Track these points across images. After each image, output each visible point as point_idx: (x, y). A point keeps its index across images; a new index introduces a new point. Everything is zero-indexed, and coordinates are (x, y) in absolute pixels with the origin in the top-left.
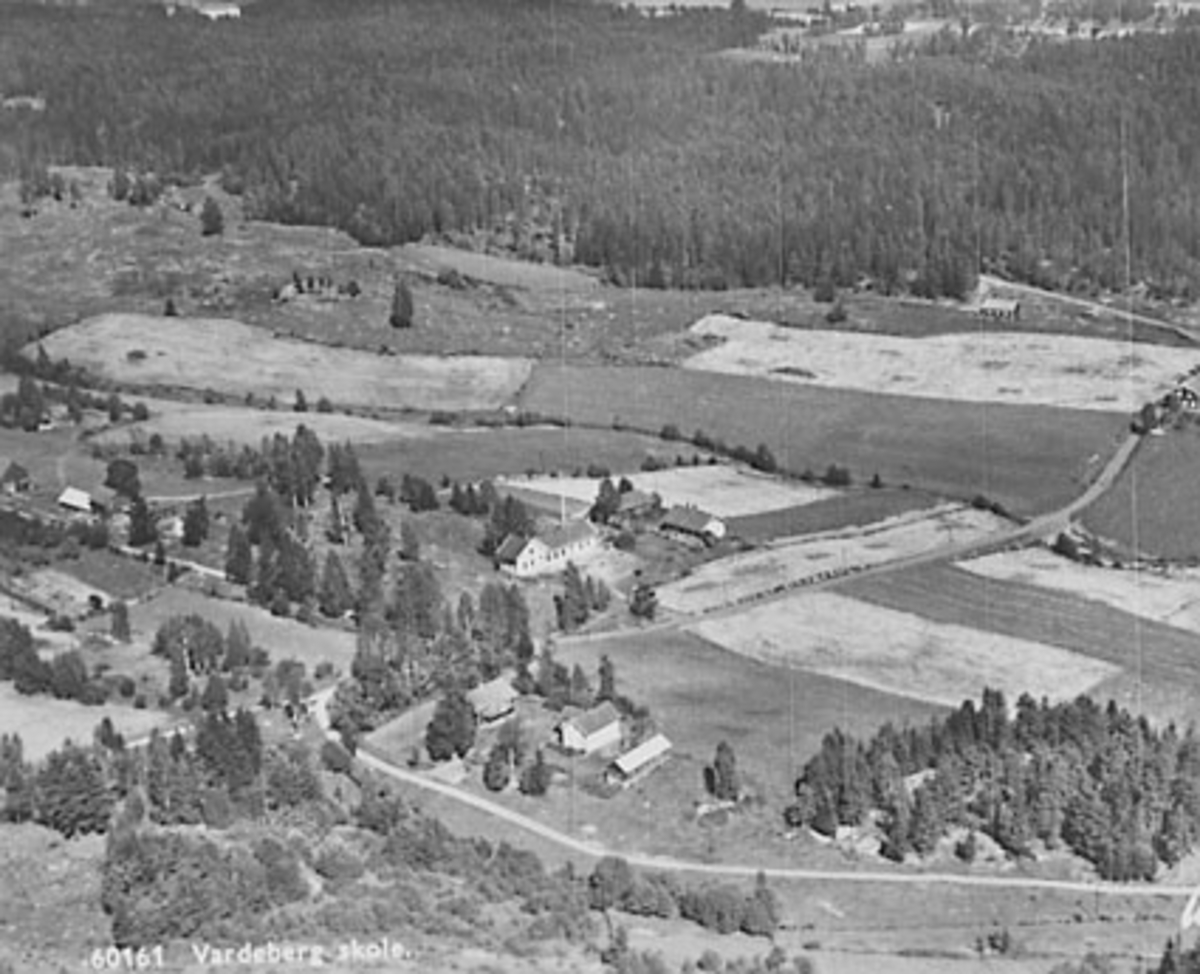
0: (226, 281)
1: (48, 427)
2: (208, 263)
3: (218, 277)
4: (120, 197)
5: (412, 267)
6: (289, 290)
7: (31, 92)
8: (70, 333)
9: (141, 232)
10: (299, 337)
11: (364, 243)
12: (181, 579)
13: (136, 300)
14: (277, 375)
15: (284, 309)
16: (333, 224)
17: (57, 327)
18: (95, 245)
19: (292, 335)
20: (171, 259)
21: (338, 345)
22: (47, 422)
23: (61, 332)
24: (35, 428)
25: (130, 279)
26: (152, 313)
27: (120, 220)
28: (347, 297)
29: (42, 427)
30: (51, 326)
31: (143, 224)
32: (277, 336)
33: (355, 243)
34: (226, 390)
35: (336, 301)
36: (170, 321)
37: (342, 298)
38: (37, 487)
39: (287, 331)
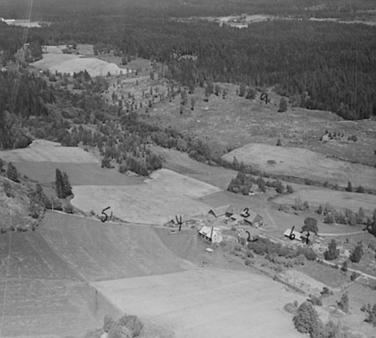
0: (296, 132)
1: (253, 194)
2: (286, 124)
3: (292, 130)
4: (241, 95)
5: (371, 130)
6: (326, 137)
7: (190, 53)
8: (240, 150)
9: (253, 110)
10: (337, 158)
11: (346, 118)
12: (357, 279)
13: (262, 137)
14: (333, 174)
15: (326, 145)
16: (329, 110)
17: (235, 148)
18: (238, 115)
19: (333, 157)
20: (270, 122)
21: (355, 162)
22: (252, 192)
23: (236, 150)
24: (248, 194)
25: (256, 129)
26: (271, 144)
27: (244, 104)
28: (352, 142)
29: (250, 194)
30: (232, 148)
31: (253, 106)
32: (328, 157)
33: (341, 118)
34: (314, 179)
35: (347, 143)
36: (279, 147)
37: (350, 142)
38: (265, 225)
39: (331, 155)
